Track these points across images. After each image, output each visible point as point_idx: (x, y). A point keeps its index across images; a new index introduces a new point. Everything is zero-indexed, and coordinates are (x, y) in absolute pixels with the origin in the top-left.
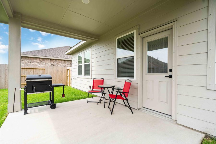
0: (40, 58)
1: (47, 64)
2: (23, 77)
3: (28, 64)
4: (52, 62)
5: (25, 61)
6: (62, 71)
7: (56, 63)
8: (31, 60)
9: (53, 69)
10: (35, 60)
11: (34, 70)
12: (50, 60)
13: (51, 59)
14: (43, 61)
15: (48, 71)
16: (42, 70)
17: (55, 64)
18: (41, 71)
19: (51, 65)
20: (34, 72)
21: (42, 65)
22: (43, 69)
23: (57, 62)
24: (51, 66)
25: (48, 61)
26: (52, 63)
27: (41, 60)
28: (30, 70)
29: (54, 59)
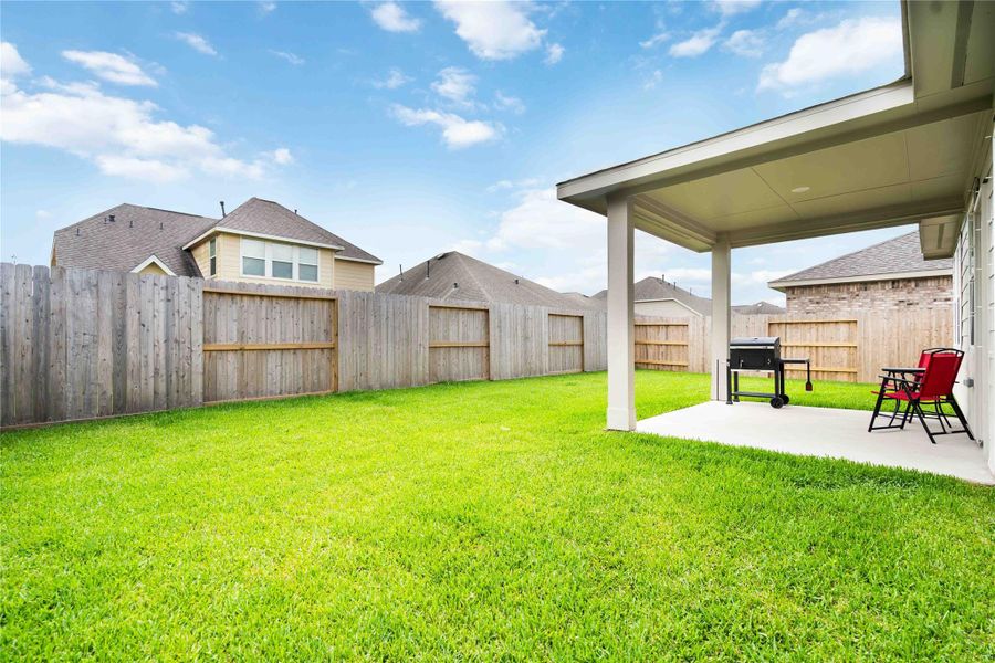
0: (849, 284)
1: (880, 299)
2: (788, 349)
3: (811, 307)
4: (904, 292)
5: (803, 298)
6: (934, 325)
7: (918, 294)
8: (818, 293)
9: (887, 319)
10: (833, 294)
11: (821, 325)
12: (890, 283)
13: (894, 281)
14: (863, 293)
15: (870, 330)
16: (846, 325)
17: (914, 297)
18: (843, 328)
19: (896, 305)
20: (820, 334)
21: (860, 306)
22: (849, 322)
23: (926, 288)
24: (896, 307)
25: (883, 288)
26: (902, 295)
27: (854, 289)
28: (808, 326)
29: (909, 280)
